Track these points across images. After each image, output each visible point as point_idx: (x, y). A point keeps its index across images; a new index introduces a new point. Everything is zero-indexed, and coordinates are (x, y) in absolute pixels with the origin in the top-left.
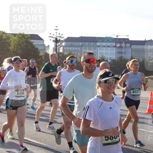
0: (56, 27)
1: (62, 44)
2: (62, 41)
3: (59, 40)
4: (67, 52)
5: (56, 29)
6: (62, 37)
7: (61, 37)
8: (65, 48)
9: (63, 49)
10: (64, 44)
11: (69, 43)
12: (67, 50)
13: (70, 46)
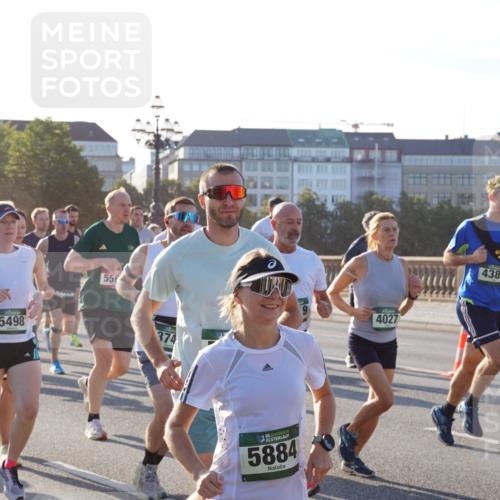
0: (157, 97)
1: (177, 153)
2: (176, 143)
3: (167, 140)
4: (191, 180)
5: (157, 103)
6: (176, 130)
7: (172, 130)
8: (187, 168)
9: (180, 170)
10: (181, 153)
11: (200, 151)
12: (191, 171)
13: (203, 160)
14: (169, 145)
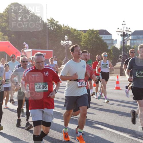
0: (124, 21)
1: (129, 37)
2: (129, 34)
3: (127, 34)
4: (134, 45)
5: (124, 23)
6: (129, 31)
7: (128, 31)
8: (132, 42)
9: (130, 42)
10: (131, 38)
11: (136, 37)
12: (134, 43)
13: (137, 39)
14: (127, 35)
